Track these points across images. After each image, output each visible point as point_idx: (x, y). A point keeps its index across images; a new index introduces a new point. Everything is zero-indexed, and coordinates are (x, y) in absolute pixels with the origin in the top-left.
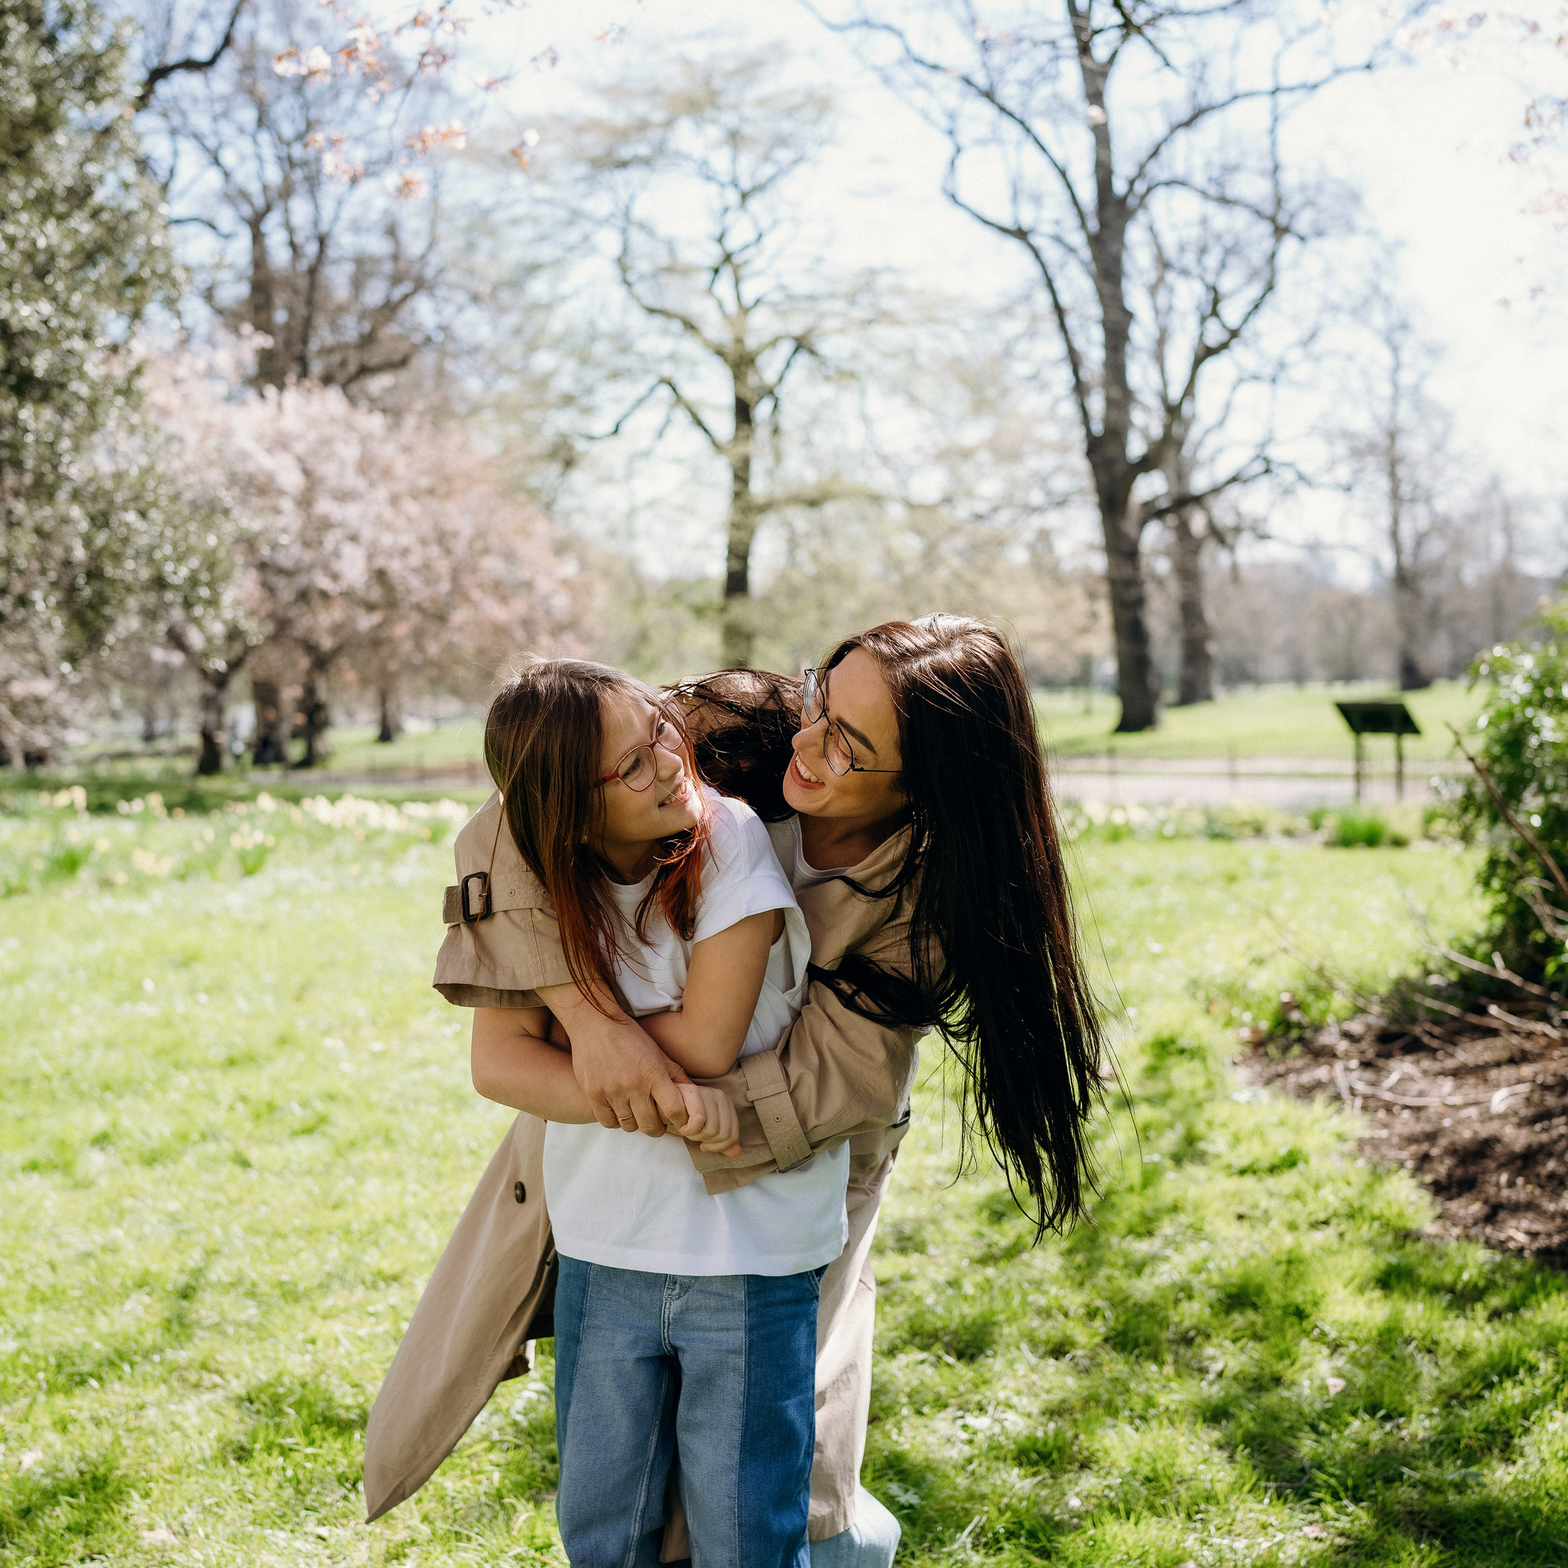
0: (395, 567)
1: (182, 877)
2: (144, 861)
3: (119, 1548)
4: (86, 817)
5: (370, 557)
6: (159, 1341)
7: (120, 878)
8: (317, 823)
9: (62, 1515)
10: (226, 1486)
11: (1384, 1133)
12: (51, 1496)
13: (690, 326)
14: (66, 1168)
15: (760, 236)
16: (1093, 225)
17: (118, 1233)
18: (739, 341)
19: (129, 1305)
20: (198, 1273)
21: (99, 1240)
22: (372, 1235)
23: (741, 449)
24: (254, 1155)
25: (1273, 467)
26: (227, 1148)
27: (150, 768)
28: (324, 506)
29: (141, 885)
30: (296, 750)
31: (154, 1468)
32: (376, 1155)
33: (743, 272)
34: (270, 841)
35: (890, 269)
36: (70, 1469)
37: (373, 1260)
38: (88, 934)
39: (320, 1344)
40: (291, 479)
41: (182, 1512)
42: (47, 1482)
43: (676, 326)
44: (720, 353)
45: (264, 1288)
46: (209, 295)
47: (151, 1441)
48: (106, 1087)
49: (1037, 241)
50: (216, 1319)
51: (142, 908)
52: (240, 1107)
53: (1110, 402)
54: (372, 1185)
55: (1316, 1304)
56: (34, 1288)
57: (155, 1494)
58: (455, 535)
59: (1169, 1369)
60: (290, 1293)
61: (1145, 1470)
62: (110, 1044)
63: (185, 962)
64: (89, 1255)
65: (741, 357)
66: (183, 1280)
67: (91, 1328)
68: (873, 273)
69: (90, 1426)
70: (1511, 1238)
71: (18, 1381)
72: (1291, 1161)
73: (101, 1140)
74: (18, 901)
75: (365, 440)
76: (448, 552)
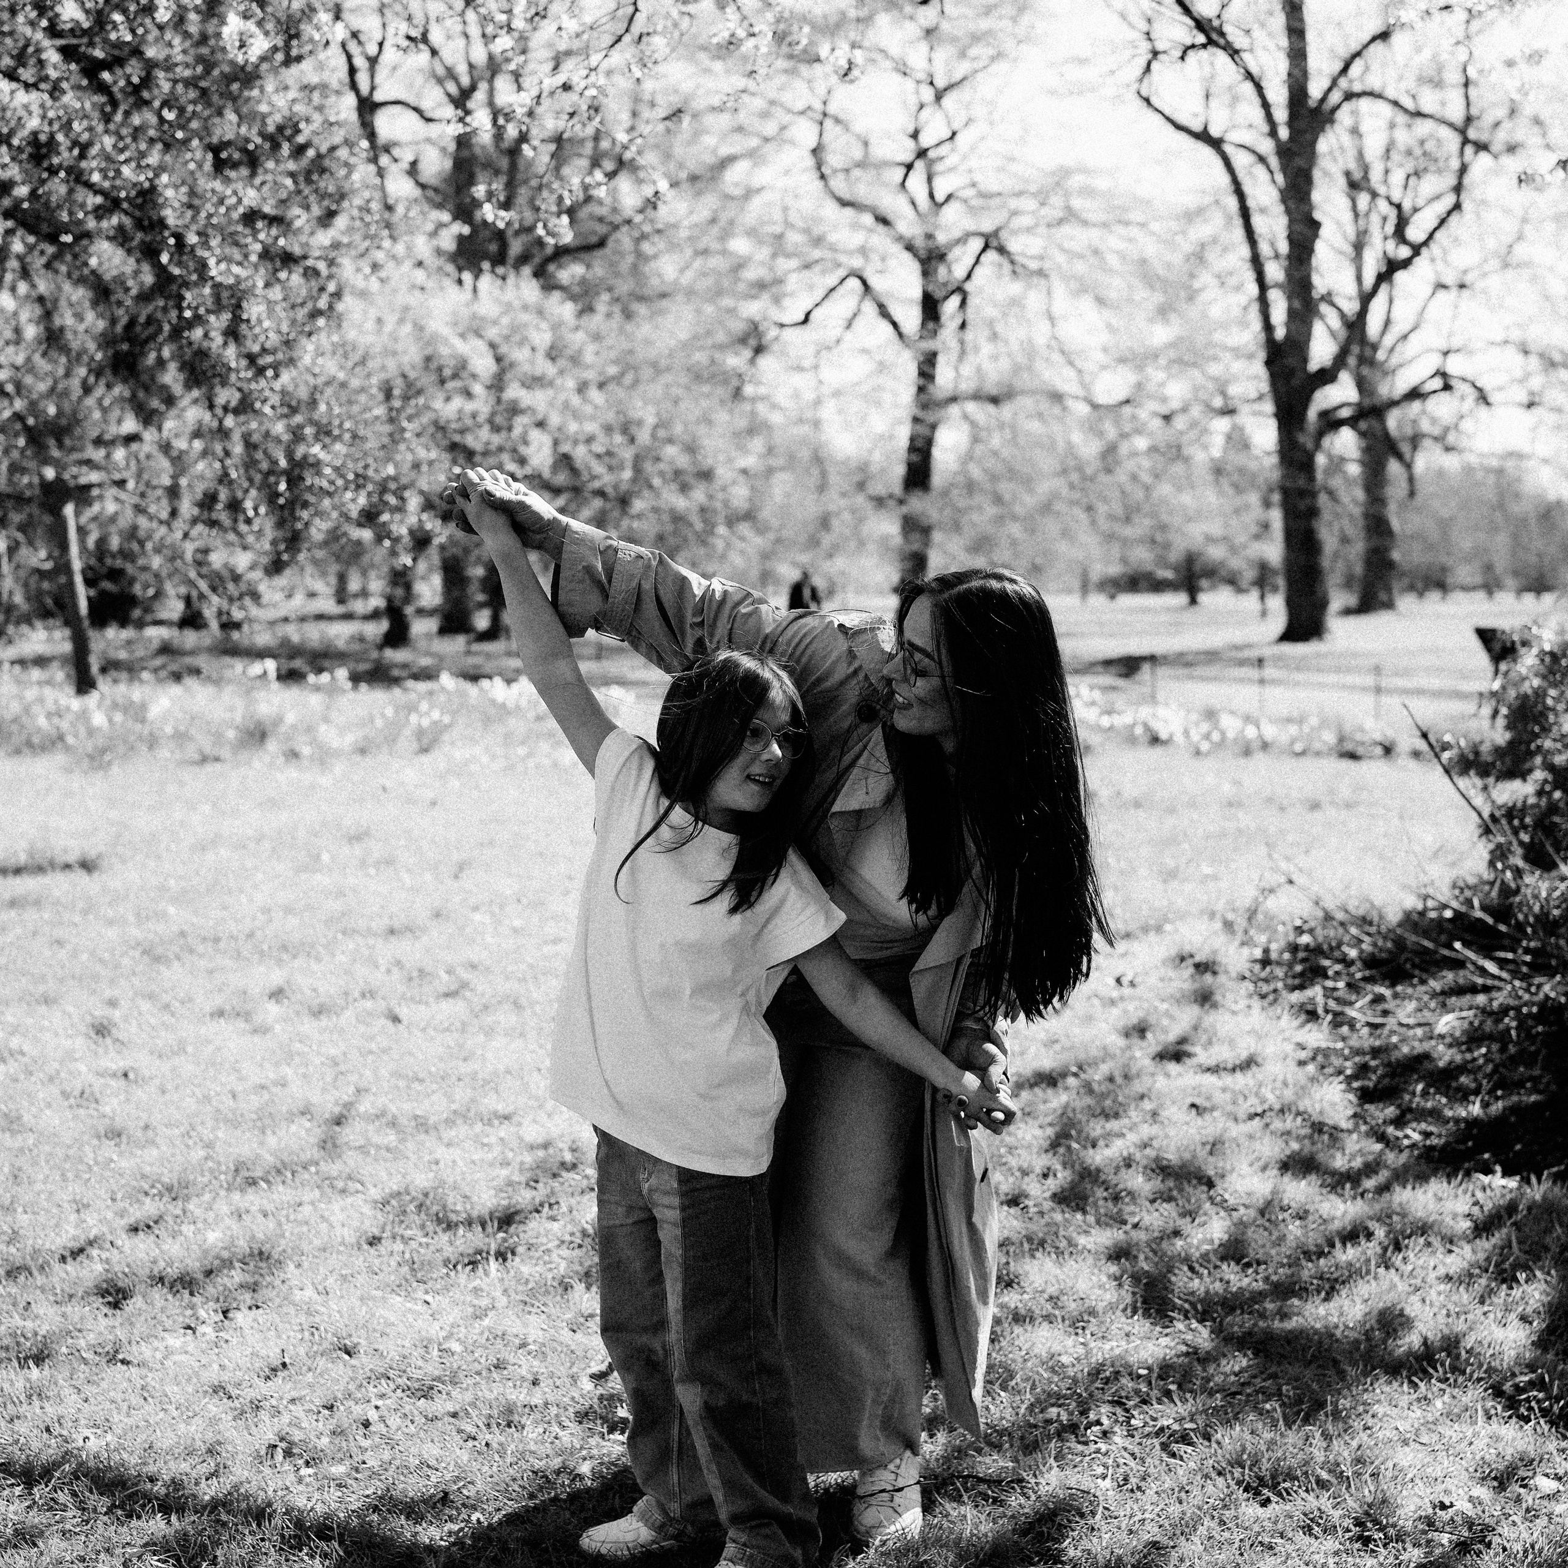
0: (580, 454)
1: (363, 751)
2: (327, 734)
3: (278, 1301)
4: (275, 685)
5: (556, 443)
6: (316, 1156)
7: (306, 751)
8: (493, 702)
9: (237, 1276)
10: (359, 1262)
11: (1340, 1045)
12: (228, 1264)
13: (883, 221)
14: (247, 1016)
15: (954, 134)
16: (1284, 133)
17: (288, 1071)
18: (929, 236)
19: (293, 1128)
20: (348, 1106)
21: (272, 1076)
22: (491, 1084)
23: (928, 345)
24: (403, 1012)
25: (1453, 382)
26: (382, 1005)
27: (340, 633)
28: (514, 392)
29: (324, 757)
30: (482, 621)
31: (305, 1247)
32: (505, 1018)
33: (939, 167)
34: (447, 719)
35: (1085, 171)
36: (243, 1246)
37: (491, 1103)
38: (273, 804)
39: (442, 1165)
40: (483, 364)
41: (326, 1278)
42: (225, 1254)
43: (868, 219)
44: (909, 248)
45: (403, 1121)
46: (413, 170)
47: (305, 1229)
48: (284, 948)
49: (1228, 149)
50: (362, 1142)
51: (325, 781)
52: (395, 970)
53: (1292, 314)
54: (498, 1042)
55: (1223, 1176)
56: (218, 1111)
57: (306, 1265)
58: (640, 423)
59: (1091, 1219)
60: (422, 1125)
61: (1052, 1290)
62: (288, 910)
63: (356, 838)
64: (263, 1087)
65: (930, 251)
66: (337, 1110)
67: (262, 1144)
68: (1065, 173)
69: (260, 1216)
70: (1407, 1137)
71: (205, 1180)
72: (1249, 1064)
73: (277, 994)
74: (210, 768)
75: (556, 327)
76: (632, 440)
